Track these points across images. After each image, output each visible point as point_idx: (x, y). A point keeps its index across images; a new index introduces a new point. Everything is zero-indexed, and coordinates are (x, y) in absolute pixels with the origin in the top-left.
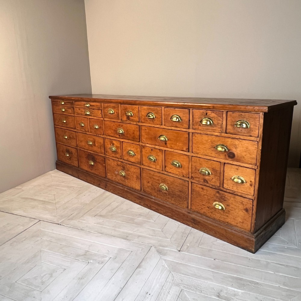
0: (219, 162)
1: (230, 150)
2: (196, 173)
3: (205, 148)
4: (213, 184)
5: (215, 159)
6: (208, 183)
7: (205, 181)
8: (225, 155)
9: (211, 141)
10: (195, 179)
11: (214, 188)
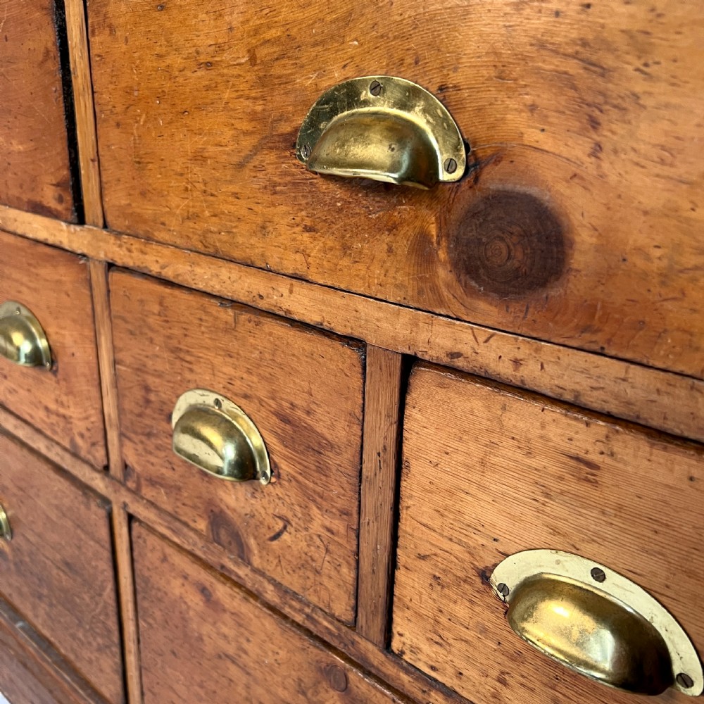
0: (349, 340)
1: (497, 158)
2: (149, 435)
3: (199, 158)
4: (292, 582)
5: (302, 303)
6: (243, 555)
7: (223, 534)
8: (422, 251)
9: (253, 60)
10: (148, 492)
11: (299, 618)
